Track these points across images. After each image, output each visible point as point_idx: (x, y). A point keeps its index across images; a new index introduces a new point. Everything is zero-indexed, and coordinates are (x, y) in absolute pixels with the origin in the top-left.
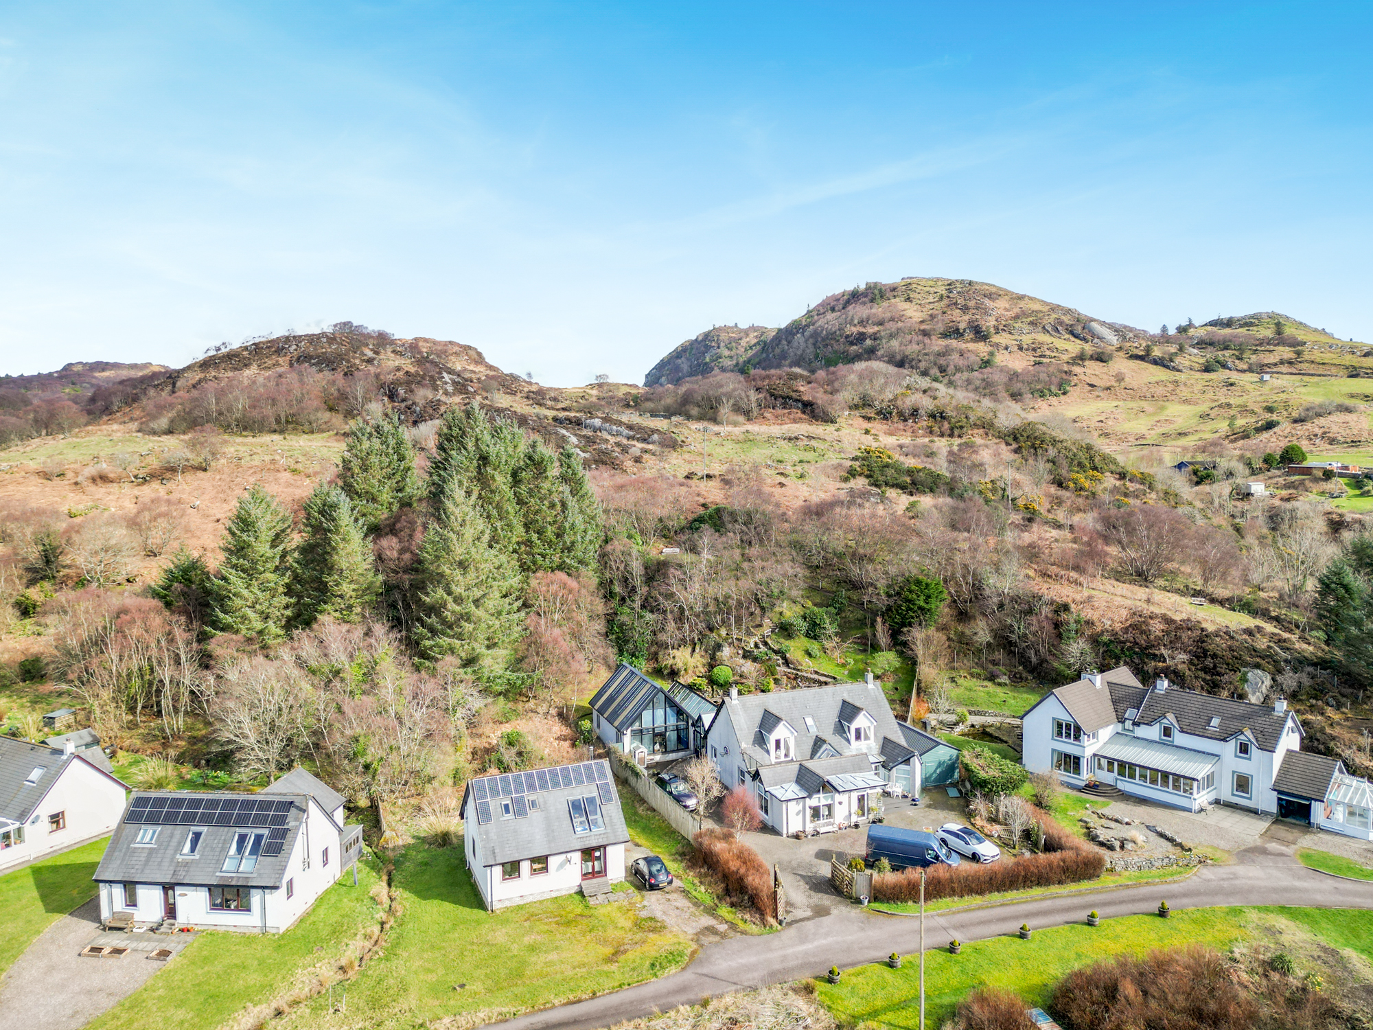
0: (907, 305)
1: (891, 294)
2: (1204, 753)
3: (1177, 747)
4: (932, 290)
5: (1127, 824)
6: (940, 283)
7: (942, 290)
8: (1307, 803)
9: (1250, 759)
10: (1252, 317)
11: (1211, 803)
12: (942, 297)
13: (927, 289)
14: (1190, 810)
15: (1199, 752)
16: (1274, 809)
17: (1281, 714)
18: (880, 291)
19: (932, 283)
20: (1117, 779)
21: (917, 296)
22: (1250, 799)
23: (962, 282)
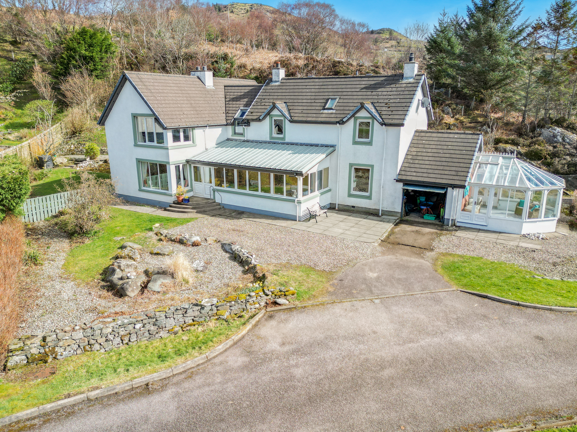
0: (232, 15)
1: (223, 9)
2: (317, 145)
3: (288, 144)
4: (243, 8)
5: (195, 244)
6: (247, 5)
7: (248, 7)
8: (442, 192)
9: (370, 143)
10: (381, 30)
11: (322, 208)
12: (247, 11)
13: (241, 7)
14: (293, 218)
15: (312, 145)
16: (398, 207)
17: (411, 80)
18: (219, 7)
19: (243, 5)
20: (214, 191)
21: (237, 10)
22: (369, 198)
23: (257, 4)
